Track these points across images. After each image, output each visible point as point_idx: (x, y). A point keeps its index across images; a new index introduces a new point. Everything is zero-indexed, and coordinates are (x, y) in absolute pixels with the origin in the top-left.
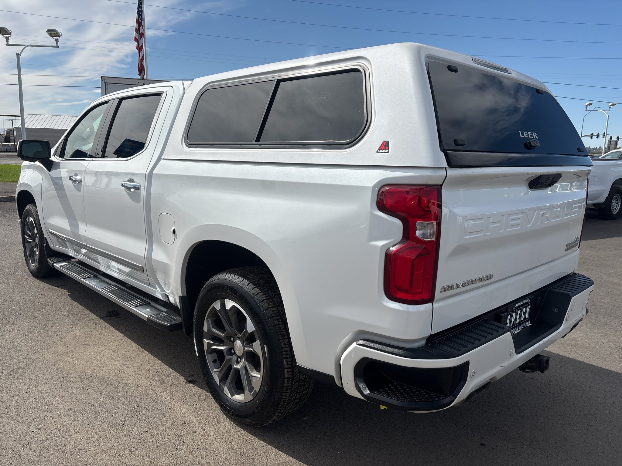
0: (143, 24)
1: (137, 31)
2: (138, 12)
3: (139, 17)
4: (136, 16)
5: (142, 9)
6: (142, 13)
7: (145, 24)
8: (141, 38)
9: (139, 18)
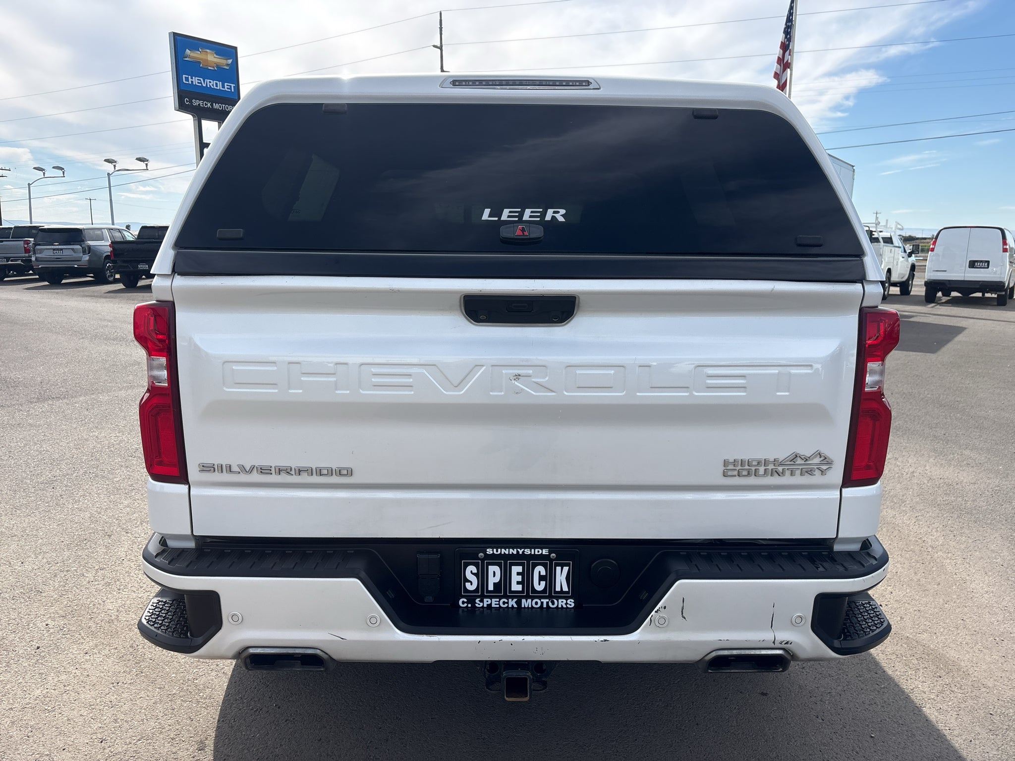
0: (790, 48)
1: (780, 61)
2: (785, 29)
3: (786, 37)
4: (780, 37)
5: (792, 23)
6: (790, 30)
7: (794, 48)
8: (784, 70)
9: (786, 40)
